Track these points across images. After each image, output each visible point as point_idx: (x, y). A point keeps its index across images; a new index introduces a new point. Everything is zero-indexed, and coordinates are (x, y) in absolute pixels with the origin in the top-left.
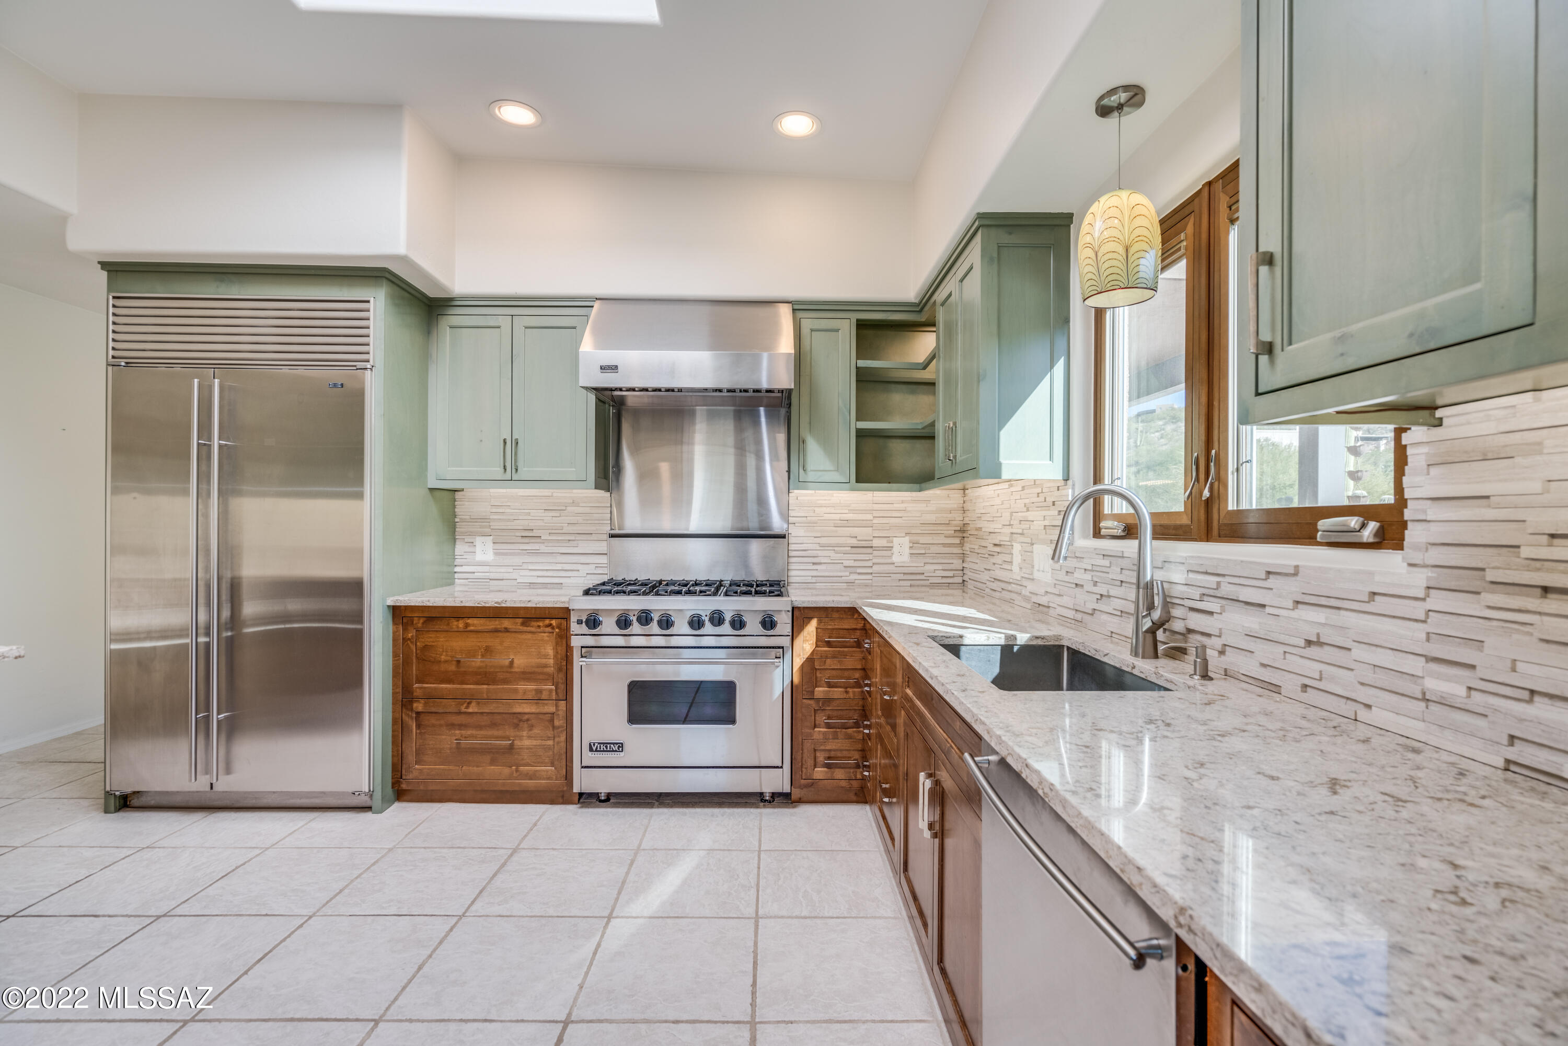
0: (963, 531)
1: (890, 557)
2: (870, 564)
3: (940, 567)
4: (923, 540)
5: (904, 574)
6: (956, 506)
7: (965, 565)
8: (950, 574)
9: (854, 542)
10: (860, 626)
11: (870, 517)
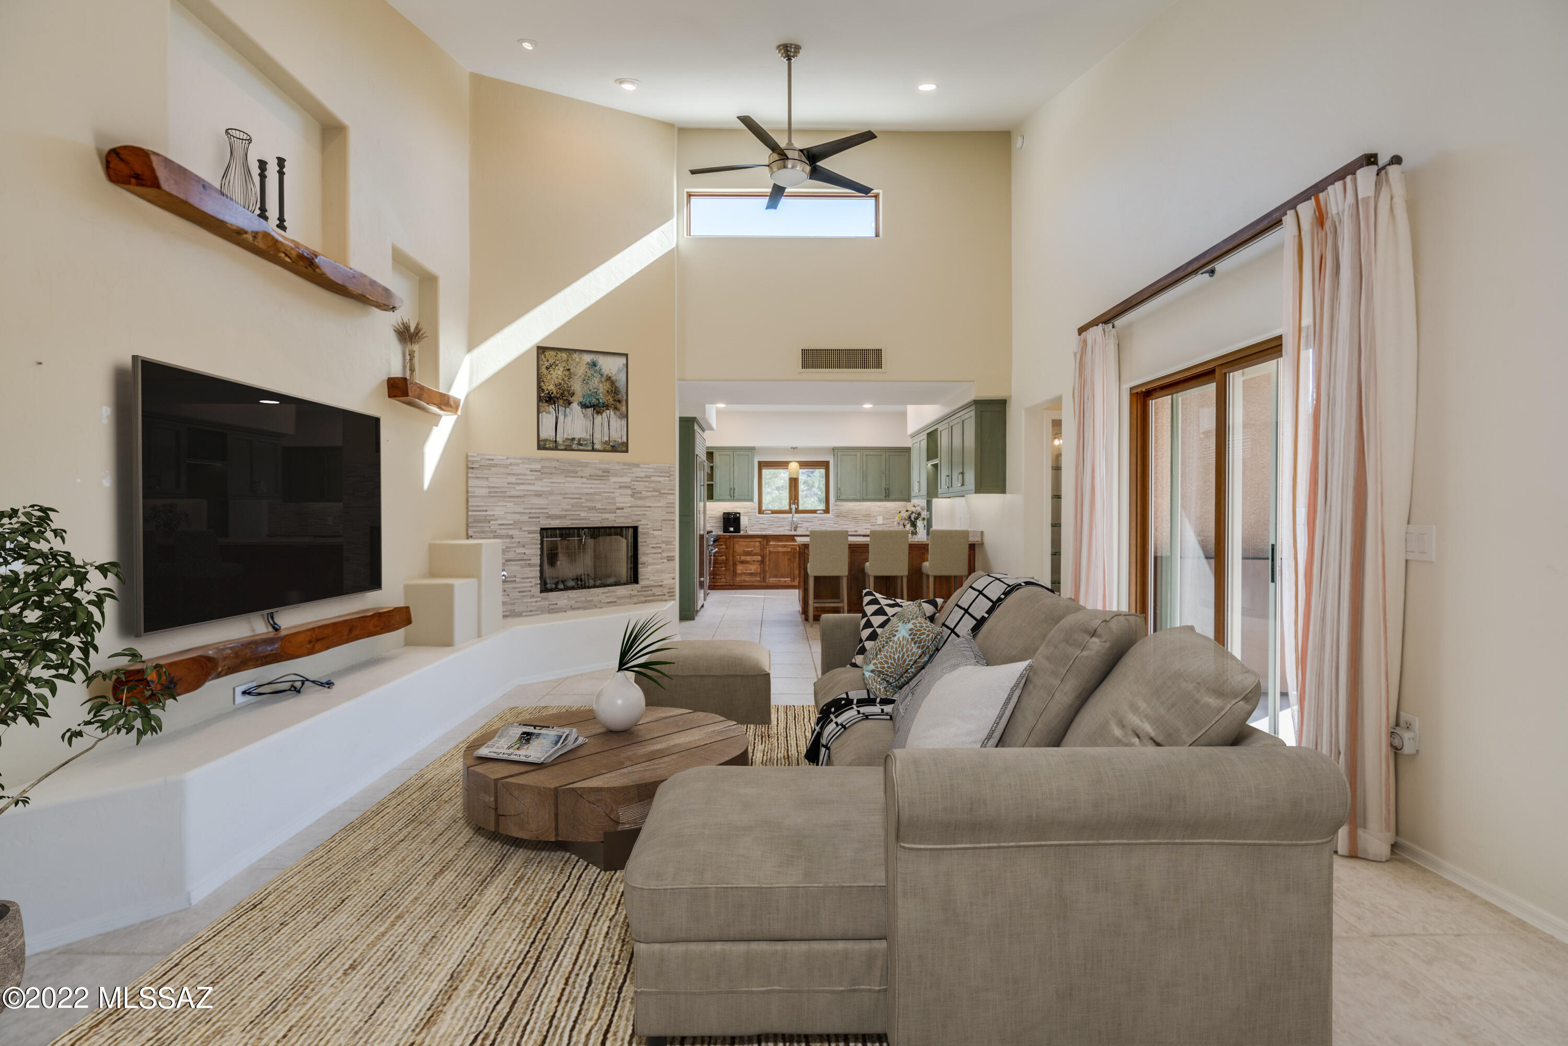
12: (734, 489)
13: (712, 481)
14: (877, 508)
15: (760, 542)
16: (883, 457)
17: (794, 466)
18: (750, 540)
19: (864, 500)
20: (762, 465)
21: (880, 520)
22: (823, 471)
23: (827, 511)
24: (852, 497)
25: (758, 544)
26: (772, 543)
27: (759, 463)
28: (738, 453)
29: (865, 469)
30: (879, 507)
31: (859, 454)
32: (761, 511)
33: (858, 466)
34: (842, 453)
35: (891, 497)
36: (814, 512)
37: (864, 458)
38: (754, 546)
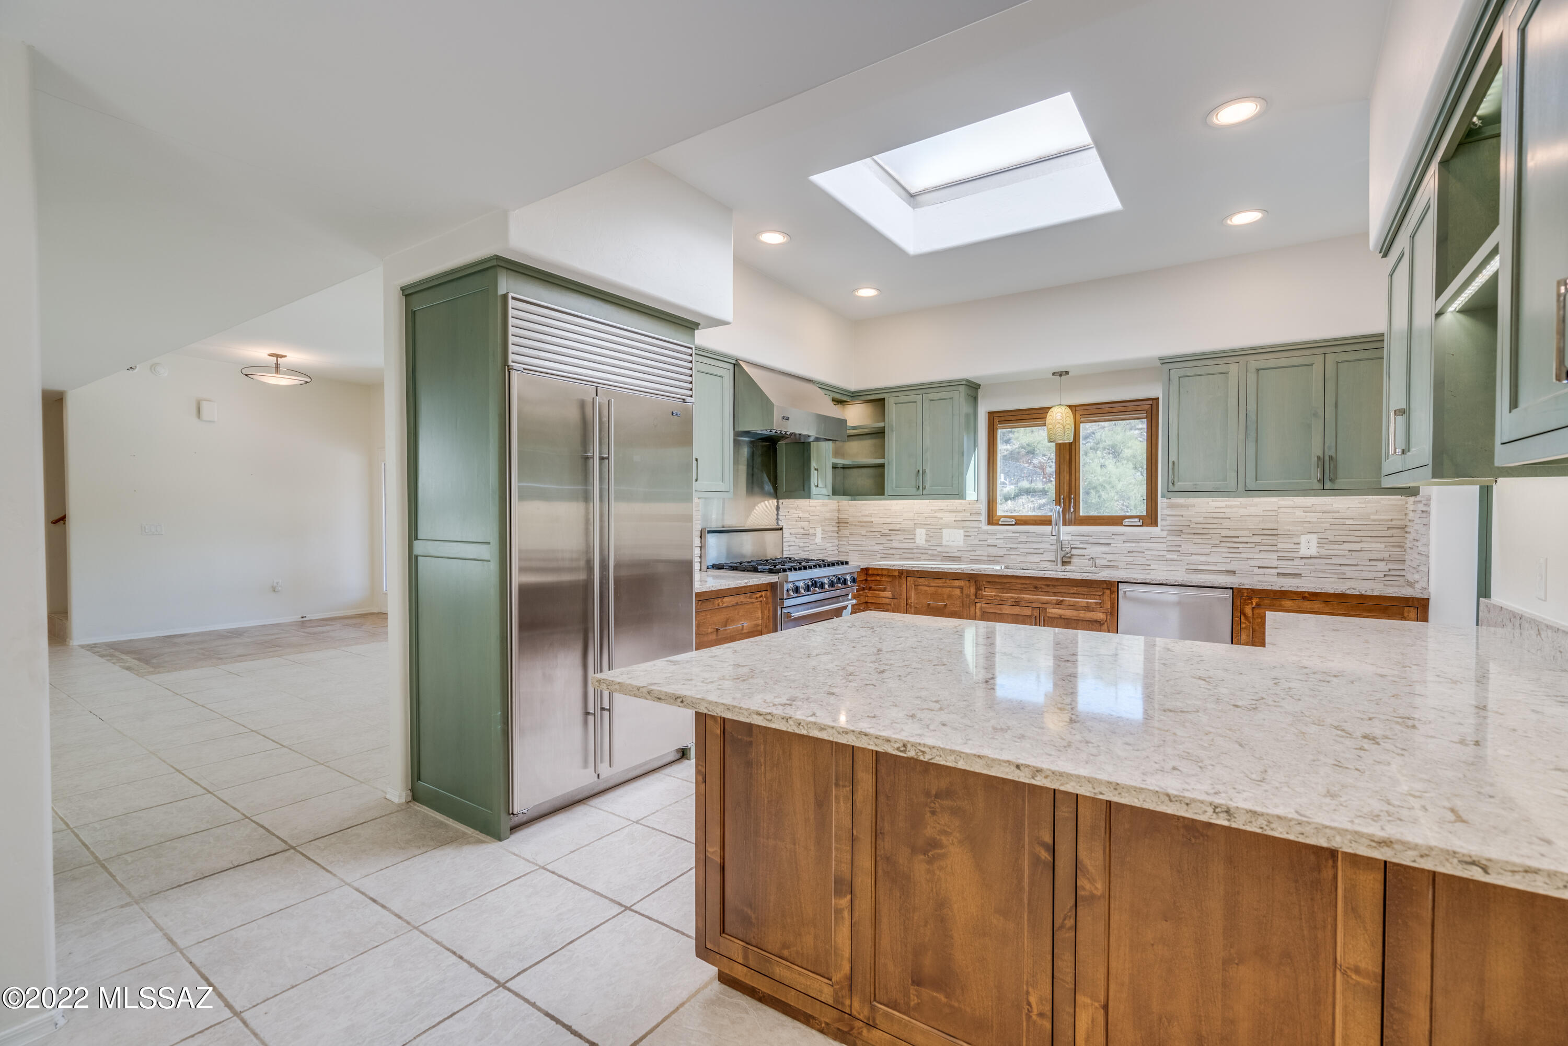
0: (838, 523)
1: (814, 540)
2: (808, 545)
3: (831, 545)
4: (827, 529)
5: (820, 550)
6: (835, 508)
7: (840, 543)
8: (834, 548)
9: (802, 531)
10: (865, 578)
11: (807, 515)
12: (924, 472)
13: (884, 458)
14: (1299, 513)
15: (961, 588)
16: (1318, 368)
17: (1059, 416)
18: (940, 583)
19: (1249, 492)
20: (998, 419)
21: (1309, 545)
22: (1142, 425)
23: (1151, 518)
24: (1210, 485)
25: (958, 592)
26: (989, 592)
27: (992, 415)
28: (931, 396)
29: (1252, 406)
30: (1306, 509)
31: (1233, 369)
32: (992, 519)
33: (1232, 401)
34: (1182, 372)
35: (1341, 482)
36: (1116, 521)
37: (1252, 377)
38: (950, 596)
